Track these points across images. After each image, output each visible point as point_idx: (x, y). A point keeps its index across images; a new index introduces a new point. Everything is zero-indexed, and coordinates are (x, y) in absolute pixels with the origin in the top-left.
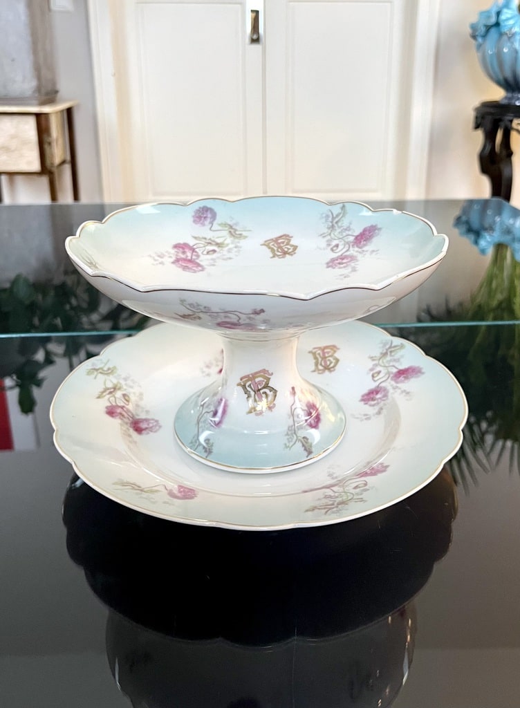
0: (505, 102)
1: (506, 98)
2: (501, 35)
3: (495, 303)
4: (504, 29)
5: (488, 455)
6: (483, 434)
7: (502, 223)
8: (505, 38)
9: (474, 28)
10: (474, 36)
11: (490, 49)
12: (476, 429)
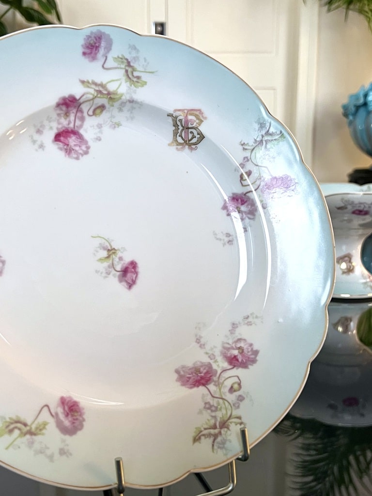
2: (369, 112)
9: (345, 108)
10: (346, 115)
11: (360, 125)
12: (361, 459)
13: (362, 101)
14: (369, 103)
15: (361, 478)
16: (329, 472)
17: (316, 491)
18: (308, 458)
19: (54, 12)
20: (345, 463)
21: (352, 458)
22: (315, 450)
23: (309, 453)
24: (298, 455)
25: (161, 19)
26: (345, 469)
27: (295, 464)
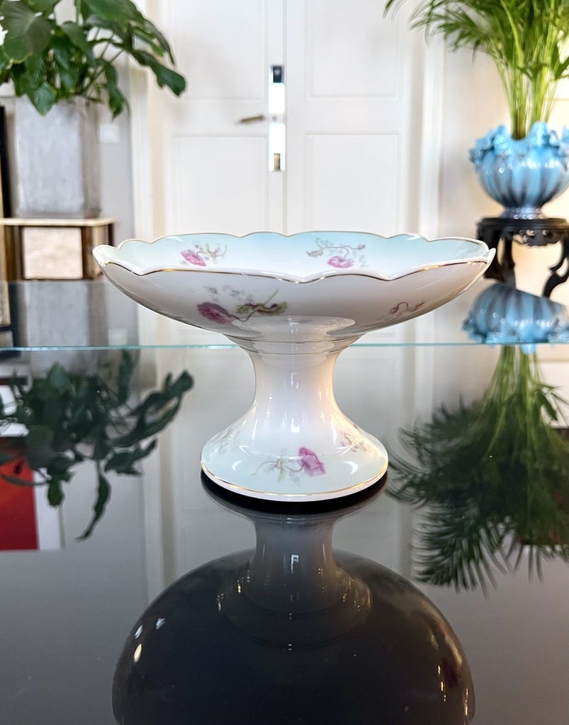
0: (505, 216)
1: (505, 212)
2: (497, 157)
3: (506, 398)
4: (499, 152)
5: (506, 558)
6: (501, 539)
7: (507, 324)
8: (500, 160)
9: (472, 153)
10: (473, 160)
11: (487, 170)
12: (493, 532)
13: (488, 145)
14: (496, 147)
15: (492, 552)
16: (457, 546)
17: (442, 567)
18: (435, 530)
19: (166, 55)
20: (475, 536)
21: (483, 532)
22: (444, 521)
23: (436, 524)
24: (424, 526)
25: (278, 62)
26: (475, 542)
27: (420, 534)
